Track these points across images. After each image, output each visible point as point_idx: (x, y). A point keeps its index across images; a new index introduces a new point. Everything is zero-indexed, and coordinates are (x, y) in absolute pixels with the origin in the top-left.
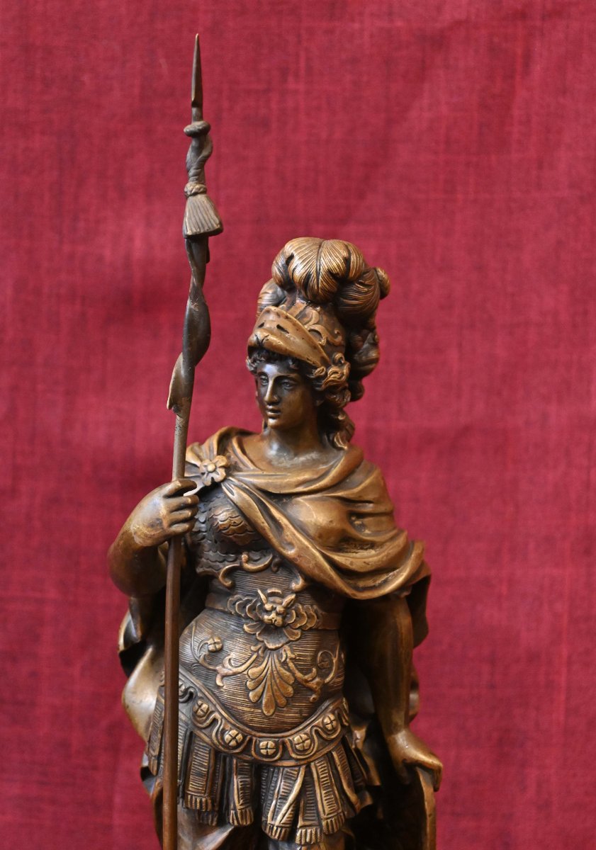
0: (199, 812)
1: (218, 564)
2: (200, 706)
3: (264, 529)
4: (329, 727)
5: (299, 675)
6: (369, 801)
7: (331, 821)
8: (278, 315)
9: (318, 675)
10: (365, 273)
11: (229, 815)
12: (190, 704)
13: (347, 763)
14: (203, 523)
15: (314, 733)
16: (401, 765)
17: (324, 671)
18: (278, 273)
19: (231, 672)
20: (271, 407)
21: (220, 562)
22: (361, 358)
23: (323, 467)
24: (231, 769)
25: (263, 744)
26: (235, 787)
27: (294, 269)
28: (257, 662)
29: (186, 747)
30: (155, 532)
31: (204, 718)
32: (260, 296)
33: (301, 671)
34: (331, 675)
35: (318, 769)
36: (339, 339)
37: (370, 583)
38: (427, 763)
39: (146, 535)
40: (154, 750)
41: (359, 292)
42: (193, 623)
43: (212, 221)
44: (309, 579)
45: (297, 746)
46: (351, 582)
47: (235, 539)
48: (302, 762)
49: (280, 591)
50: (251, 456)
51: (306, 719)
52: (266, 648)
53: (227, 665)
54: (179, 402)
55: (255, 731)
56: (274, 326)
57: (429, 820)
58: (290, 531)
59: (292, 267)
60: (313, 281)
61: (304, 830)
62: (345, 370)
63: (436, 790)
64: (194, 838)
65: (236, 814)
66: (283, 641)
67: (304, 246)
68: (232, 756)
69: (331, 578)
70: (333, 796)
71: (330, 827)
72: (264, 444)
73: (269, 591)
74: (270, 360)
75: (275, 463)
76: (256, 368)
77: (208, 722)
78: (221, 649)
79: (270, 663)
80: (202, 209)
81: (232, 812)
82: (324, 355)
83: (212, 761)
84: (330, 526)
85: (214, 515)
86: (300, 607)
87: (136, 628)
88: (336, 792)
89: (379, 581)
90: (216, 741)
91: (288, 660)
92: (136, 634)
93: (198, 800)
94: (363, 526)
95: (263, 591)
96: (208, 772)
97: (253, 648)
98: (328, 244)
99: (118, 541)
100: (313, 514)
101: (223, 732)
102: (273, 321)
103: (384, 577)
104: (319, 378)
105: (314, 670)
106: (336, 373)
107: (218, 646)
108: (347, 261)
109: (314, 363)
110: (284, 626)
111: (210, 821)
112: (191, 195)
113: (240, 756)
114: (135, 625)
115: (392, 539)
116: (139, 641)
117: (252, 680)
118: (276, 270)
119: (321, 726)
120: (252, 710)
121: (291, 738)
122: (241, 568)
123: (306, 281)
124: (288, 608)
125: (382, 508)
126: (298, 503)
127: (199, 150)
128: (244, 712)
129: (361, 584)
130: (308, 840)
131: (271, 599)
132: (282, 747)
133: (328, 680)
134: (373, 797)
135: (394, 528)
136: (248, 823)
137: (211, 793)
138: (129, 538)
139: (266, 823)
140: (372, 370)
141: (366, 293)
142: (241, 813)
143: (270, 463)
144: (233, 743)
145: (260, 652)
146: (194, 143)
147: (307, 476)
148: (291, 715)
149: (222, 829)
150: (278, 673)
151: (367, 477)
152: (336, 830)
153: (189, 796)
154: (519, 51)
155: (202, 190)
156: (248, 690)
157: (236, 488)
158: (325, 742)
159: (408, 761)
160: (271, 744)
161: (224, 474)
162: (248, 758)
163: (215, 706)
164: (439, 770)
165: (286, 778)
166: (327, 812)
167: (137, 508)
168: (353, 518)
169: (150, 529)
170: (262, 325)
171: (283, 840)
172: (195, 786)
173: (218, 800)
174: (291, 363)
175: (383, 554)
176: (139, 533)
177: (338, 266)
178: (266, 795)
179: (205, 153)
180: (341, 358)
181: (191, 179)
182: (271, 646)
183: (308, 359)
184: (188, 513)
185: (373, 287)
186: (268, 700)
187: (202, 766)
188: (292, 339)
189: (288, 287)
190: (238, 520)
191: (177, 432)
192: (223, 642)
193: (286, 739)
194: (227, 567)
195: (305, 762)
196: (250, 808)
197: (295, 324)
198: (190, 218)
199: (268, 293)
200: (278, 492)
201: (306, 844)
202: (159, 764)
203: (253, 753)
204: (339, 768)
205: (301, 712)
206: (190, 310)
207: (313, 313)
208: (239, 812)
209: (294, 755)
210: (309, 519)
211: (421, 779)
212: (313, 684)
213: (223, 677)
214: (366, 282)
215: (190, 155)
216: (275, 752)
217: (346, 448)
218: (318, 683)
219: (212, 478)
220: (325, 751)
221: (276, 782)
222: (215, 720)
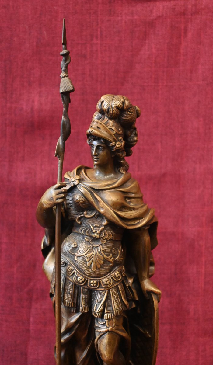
0: (69, 307)
1: (76, 215)
2: (69, 268)
3: (93, 202)
4: (117, 276)
5: (105, 256)
6: (134, 306)
7: (117, 311)
8: (97, 122)
9: (113, 256)
10: (131, 108)
11: (80, 308)
12: (66, 267)
13: (124, 290)
14: (71, 200)
15: (111, 278)
16: (145, 292)
17: (115, 255)
18: (99, 108)
19: (80, 255)
20: (95, 157)
21: (77, 215)
22: (131, 140)
23: (115, 180)
24: (80, 291)
25: (92, 282)
26: (82, 298)
27: (104, 106)
28: (89, 252)
29: (64, 283)
30: (51, 202)
31: (70, 272)
32: (93, 117)
33: (106, 255)
34: (118, 257)
35: (113, 292)
36: (121, 132)
37: (133, 223)
38: (155, 291)
39: (48, 204)
40: (53, 285)
41: (128, 115)
42: (67, 238)
43: (70, 87)
44: (109, 221)
45: (105, 283)
46: (125, 222)
47: (82, 206)
48: (106, 289)
49: (98, 225)
50: (89, 176)
51: (108, 273)
52: (93, 247)
53: (79, 253)
54: (59, 154)
55: (89, 277)
56: (96, 127)
57: (156, 312)
58: (102, 203)
59: (103, 105)
60: (110, 111)
61: (107, 314)
62: (123, 143)
63: (159, 302)
64: (67, 317)
65: (82, 308)
66: (100, 244)
67: (107, 97)
68: (81, 286)
69: (117, 220)
70: (118, 302)
71: (117, 313)
72: (94, 172)
73: (94, 225)
74: (94, 140)
75: (97, 178)
76: (90, 143)
77: (72, 274)
78: (77, 247)
79: (95, 252)
80: (66, 83)
81: (81, 307)
82: (115, 138)
83: (73, 289)
84: (117, 201)
85: (74, 197)
86: (106, 231)
87: (47, 241)
88: (119, 300)
89: (136, 222)
90: (74, 281)
91: (101, 251)
92: (47, 242)
93: (68, 303)
94: (131, 202)
95: (92, 225)
96: (72, 292)
97: (88, 246)
98: (116, 97)
99: (39, 206)
100: (110, 197)
101: (77, 277)
102: (96, 125)
103: (138, 221)
104: (113, 146)
105: (111, 255)
106: (119, 144)
107: (76, 246)
108: (123, 103)
109: (111, 140)
110: (100, 238)
111: (73, 310)
112: (62, 78)
113: (84, 286)
114: (47, 239)
115: (142, 207)
116: (49, 245)
117: (88, 258)
118: (98, 107)
119: (114, 276)
120: (88, 269)
121: (102, 280)
122: (84, 217)
123: (108, 110)
124: (101, 232)
125: (138, 196)
126: (105, 193)
127: (65, 61)
128: (85, 270)
129: (129, 223)
130: (108, 318)
131: (95, 228)
132: (99, 284)
133: (116, 259)
134: (136, 304)
135: (143, 203)
136: (87, 311)
137: (73, 300)
138: (42, 205)
139: (93, 312)
140: (135, 144)
141: (131, 115)
142: (84, 307)
143: (95, 178)
144: (81, 281)
145: (91, 248)
146: (64, 58)
147: (109, 183)
148: (102, 271)
149: (77, 314)
150: (97, 255)
151: (132, 184)
152: (119, 314)
153: (65, 301)
154: (183, 28)
155: (66, 75)
156: (86, 262)
157: (82, 187)
158: (115, 282)
159: (148, 291)
160: (95, 282)
161: (78, 182)
162: (86, 287)
163: (74, 268)
164: (160, 294)
165: (101, 295)
166: (116, 307)
167: (45, 193)
168: (127, 199)
169: (49, 201)
170: (92, 127)
171: (99, 317)
172: (67, 297)
173: (76, 303)
174: (102, 140)
175: (138, 212)
176: (45, 203)
177: (120, 105)
178: (94, 301)
179: (67, 62)
180: (121, 139)
181: (63, 71)
182: (95, 246)
183: (108, 139)
184: (62, 195)
185: (133, 113)
186: (94, 265)
187: (70, 290)
188: (102, 131)
189: (102, 113)
190: (83, 199)
191: (59, 166)
192: (77, 244)
193: (101, 280)
194: (79, 216)
195: (108, 289)
196: (87, 306)
197: (103, 126)
198: (62, 86)
199: (96, 115)
200: (98, 189)
201: (108, 319)
202: (54, 290)
203: (88, 285)
204: (121, 292)
205: (106, 270)
206: (63, 120)
207: (111, 122)
208: (83, 307)
209: (103, 286)
210: (109, 199)
211: (153, 297)
212: (111, 260)
213: (77, 257)
214: (131, 111)
215: (62, 63)
216: (96, 285)
217: (124, 173)
218: (113, 260)
219: (74, 184)
220: (116, 285)
221: (97, 296)
222: (74, 273)
